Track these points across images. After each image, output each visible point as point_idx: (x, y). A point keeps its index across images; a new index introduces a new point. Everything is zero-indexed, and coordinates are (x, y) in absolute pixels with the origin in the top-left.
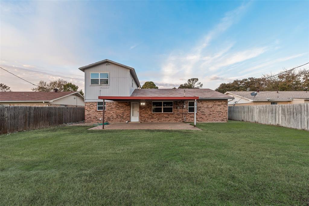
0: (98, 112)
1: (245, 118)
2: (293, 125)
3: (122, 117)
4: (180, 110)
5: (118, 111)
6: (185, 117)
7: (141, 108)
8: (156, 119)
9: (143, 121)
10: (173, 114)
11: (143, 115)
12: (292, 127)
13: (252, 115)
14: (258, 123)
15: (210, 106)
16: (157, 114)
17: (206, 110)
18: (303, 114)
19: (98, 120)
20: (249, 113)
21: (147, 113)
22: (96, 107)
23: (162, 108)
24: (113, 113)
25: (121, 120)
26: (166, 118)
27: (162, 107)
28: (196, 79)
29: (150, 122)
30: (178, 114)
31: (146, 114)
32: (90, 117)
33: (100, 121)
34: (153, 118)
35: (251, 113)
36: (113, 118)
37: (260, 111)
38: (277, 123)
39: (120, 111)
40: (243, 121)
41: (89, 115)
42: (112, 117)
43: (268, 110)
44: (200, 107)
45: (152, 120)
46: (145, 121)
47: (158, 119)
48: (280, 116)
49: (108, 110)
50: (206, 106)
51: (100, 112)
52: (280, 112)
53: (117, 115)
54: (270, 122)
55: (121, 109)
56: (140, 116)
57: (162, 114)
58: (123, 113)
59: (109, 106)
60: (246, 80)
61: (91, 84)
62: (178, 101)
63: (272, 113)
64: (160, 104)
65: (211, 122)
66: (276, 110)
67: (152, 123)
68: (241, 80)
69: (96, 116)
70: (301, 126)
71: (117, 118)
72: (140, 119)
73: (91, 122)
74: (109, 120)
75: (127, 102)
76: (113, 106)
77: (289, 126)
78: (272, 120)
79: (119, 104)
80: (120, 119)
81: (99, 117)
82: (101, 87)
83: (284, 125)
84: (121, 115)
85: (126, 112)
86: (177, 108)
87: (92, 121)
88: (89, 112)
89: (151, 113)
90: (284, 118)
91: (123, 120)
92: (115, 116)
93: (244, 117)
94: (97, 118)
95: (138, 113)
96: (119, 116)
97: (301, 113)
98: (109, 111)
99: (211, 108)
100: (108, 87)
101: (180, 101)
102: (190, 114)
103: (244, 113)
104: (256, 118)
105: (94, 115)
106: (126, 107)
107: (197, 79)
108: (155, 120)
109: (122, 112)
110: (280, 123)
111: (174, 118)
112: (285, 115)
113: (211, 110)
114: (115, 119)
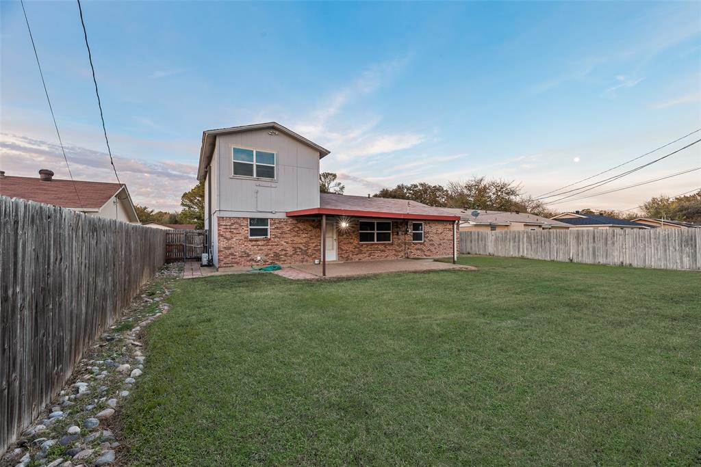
0: (251, 241)
1: (473, 248)
2: (540, 256)
3: (305, 252)
4: (402, 237)
5: (297, 240)
6: (408, 249)
7: (340, 233)
8: (367, 255)
9: (344, 257)
10: (392, 244)
11: (344, 247)
12: (540, 258)
13: (485, 245)
14: (493, 255)
15: (440, 231)
16: (367, 245)
17: (435, 236)
18: (552, 242)
19: (252, 260)
20: (480, 242)
21: (351, 243)
22: (246, 230)
23: (374, 233)
24: (287, 243)
25: (304, 258)
26: (382, 251)
27: (376, 232)
28: (331, 174)
29: (357, 260)
30: (399, 245)
31: (349, 246)
32: (232, 254)
33: (256, 262)
34: (360, 252)
35: (483, 242)
36: (285, 255)
37: (497, 239)
38: (521, 254)
39: (301, 239)
40: (469, 253)
41: (230, 248)
42: (284, 252)
43: (508, 237)
44: (428, 233)
45: (360, 256)
46: (347, 258)
47: (370, 255)
48: (525, 246)
49: (276, 237)
50: (435, 231)
51: (256, 240)
52: (525, 239)
53: (295, 249)
54: (512, 253)
55: (304, 236)
56: (339, 248)
57: (376, 244)
58: (307, 243)
59: (277, 228)
60: (416, 186)
61: (235, 174)
62: (398, 221)
63: (515, 242)
64: (371, 226)
65: (441, 257)
66: (519, 237)
67: (360, 262)
68: (409, 185)
69: (248, 251)
70: (550, 257)
71: (294, 254)
72: (340, 255)
73: (235, 265)
74: (278, 260)
75: (314, 221)
76: (287, 229)
77: (536, 258)
78: (514, 251)
79: (299, 225)
80: (300, 258)
81: (255, 254)
82: (258, 183)
83: (529, 257)
84: (303, 248)
85: (312, 241)
86: (398, 234)
87: (238, 263)
88: (230, 241)
89: (358, 244)
90: (530, 247)
91: (306, 258)
92: (290, 250)
93: (471, 248)
94: (248, 255)
95: (335, 244)
96: (298, 250)
97: (550, 241)
98: (276, 240)
99: (441, 233)
100: (273, 185)
101: (402, 221)
102: (416, 244)
103: (471, 241)
104: (491, 249)
105: (243, 248)
106: (313, 231)
107: (335, 176)
108: (364, 257)
109: (304, 241)
110: (525, 255)
111: (394, 252)
112: (531, 244)
113: (441, 236)
114: (291, 256)
